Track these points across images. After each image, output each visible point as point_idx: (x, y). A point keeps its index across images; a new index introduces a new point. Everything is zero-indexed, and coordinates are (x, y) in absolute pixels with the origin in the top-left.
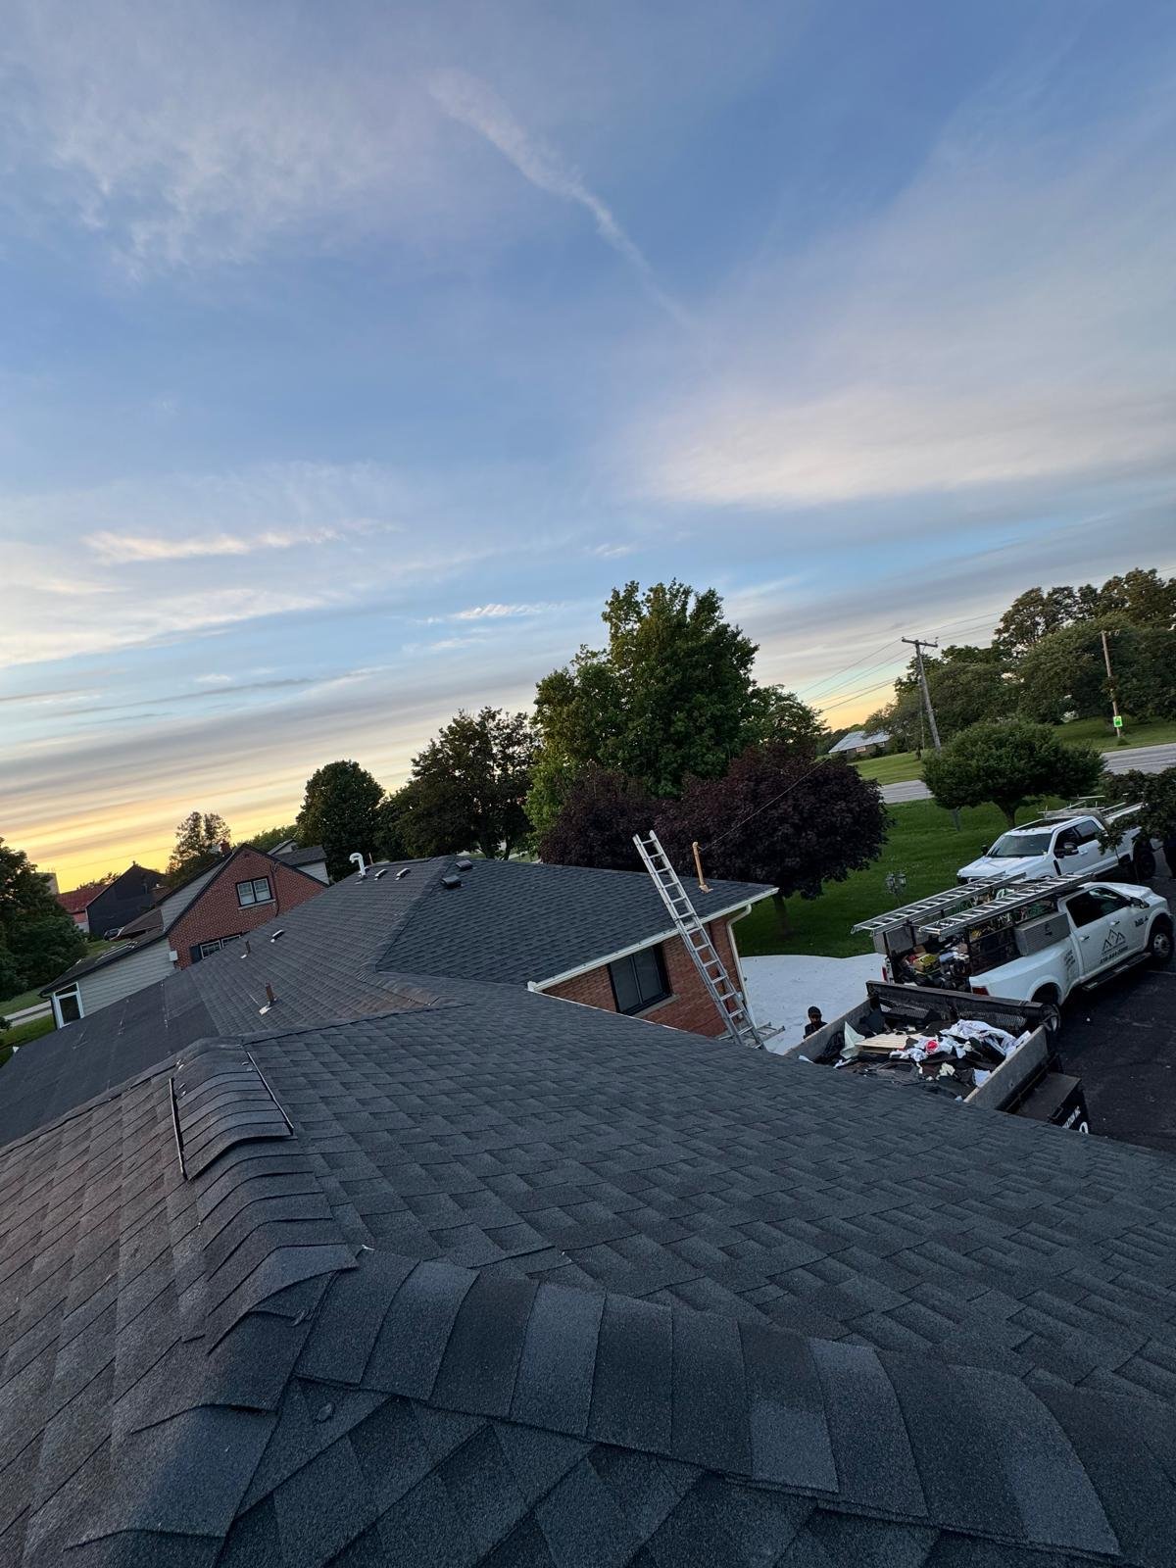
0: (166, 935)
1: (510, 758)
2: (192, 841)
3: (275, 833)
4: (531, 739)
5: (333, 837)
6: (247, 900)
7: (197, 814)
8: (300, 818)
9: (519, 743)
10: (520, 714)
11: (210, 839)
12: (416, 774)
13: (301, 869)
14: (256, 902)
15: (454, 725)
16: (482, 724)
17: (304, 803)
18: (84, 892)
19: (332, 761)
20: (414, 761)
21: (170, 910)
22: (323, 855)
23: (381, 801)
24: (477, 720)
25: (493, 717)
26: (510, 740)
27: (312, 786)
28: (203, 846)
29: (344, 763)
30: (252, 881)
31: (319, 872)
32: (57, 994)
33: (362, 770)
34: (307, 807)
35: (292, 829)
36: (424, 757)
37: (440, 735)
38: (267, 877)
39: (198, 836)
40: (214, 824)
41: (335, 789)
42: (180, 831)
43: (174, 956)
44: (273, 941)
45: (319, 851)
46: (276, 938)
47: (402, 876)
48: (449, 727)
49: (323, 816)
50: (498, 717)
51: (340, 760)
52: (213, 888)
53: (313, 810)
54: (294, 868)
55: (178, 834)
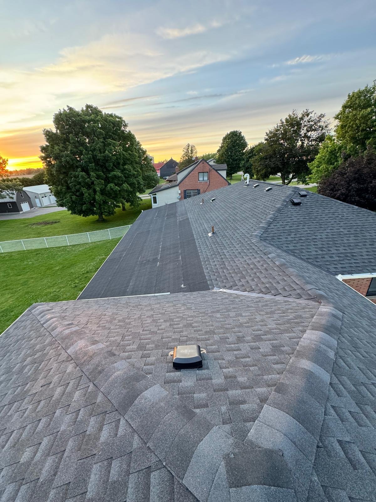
0: (178, 185)
1: (308, 138)
2: (186, 154)
3: (209, 155)
4: (322, 128)
5: (227, 160)
6: (201, 179)
7: (189, 144)
8: (219, 151)
9: (315, 130)
10: (321, 115)
11: (192, 154)
12: (266, 140)
13: (218, 171)
14: (203, 180)
15: (288, 118)
16: (302, 119)
17: (220, 146)
18: (159, 164)
19: (232, 130)
20: (267, 133)
21: (180, 177)
22: (226, 168)
23: (246, 149)
24: (300, 116)
25: (308, 115)
26: (310, 129)
27: (225, 139)
28: (189, 156)
29: (237, 131)
30: (203, 173)
31: (224, 174)
32: (152, 195)
33: (242, 135)
34: (221, 147)
35: (214, 155)
36: (271, 132)
37: (280, 122)
38: (208, 172)
39: (188, 152)
40: (193, 149)
41: (232, 141)
42: (184, 150)
43: (179, 192)
44: (211, 201)
45: (225, 166)
46: (212, 200)
47: (268, 190)
48: (286, 119)
49: (225, 152)
50: (310, 115)
51: (235, 130)
52: (192, 173)
53: (223, 148)
54: (216, 170)
55: (183, 151)
